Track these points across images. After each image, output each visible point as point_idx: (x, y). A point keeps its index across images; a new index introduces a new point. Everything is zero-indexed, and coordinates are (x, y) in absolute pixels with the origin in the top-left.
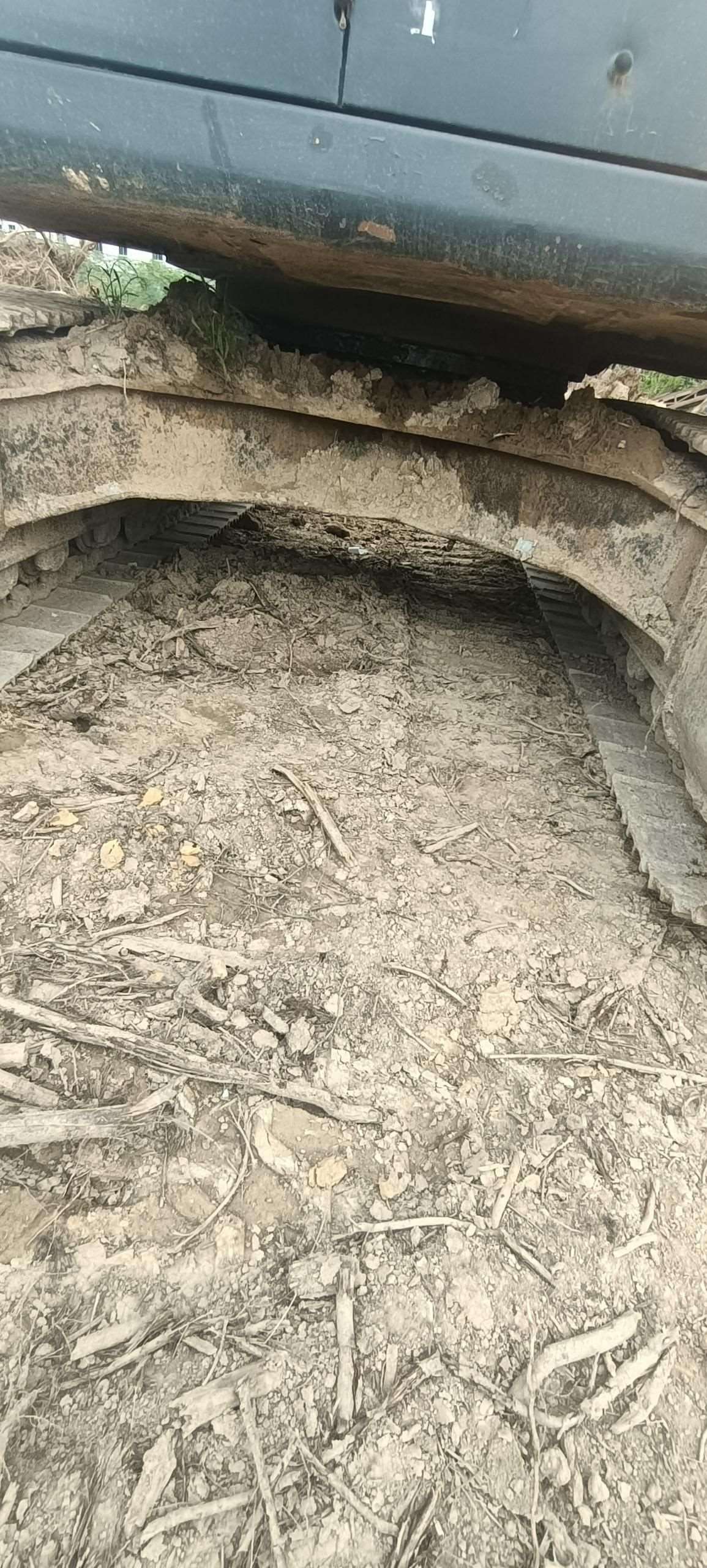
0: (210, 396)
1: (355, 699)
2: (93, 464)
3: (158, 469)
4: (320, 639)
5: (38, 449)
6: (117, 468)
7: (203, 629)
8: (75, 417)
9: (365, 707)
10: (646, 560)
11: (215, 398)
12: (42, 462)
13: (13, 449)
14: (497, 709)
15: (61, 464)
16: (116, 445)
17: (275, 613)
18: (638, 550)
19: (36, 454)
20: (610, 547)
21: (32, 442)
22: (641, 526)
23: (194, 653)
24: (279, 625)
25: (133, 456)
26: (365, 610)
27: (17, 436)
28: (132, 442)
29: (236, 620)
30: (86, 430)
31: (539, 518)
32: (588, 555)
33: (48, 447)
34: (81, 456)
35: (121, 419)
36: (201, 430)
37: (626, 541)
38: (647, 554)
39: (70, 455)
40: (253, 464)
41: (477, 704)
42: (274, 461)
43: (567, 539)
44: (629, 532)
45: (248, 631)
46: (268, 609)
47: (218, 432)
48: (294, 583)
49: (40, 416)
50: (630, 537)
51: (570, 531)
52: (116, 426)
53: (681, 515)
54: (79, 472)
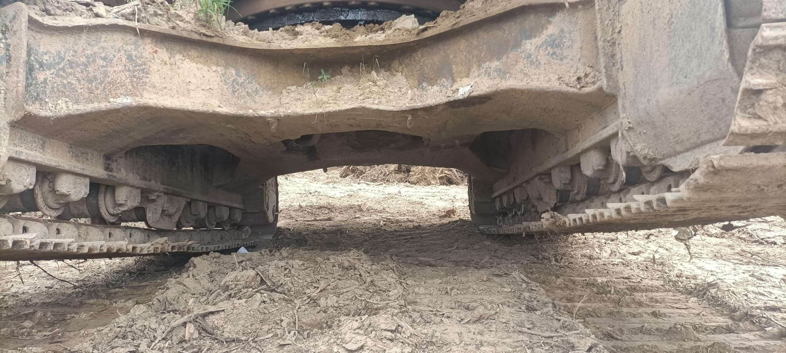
0: (204, 38)
1: (359, 338)
2: (110, 83)
3: (165, 91)
4: (322, 302)
5: (63, 69)
6: (130, 87)
7: (212, 313)
8: (95, 49)
9: (370, 343)
10: (558, 51)
11: (209, 40)
12: (66, 79)
13: (41, 65)
14: (494, 326)
15: (82, 82)
16: (129, 70)
17: (280, 290)
18: (549, 48)
19: (61, 73)
20: (528, 58)
21: (59, 64)
22: (544, 32)
23: (204, 334)
24: (284, 299)
25: (144, 80)
26: (360, 275)
27: (46, 57)
28: (143, 70)
29: (244, 300)
30: (104, 59)
31: (469, 69)
32: (514, 72)
33: (72, 68)
34: (100, 76)
35: (134, 53)
36: (200, 66)
37: (538, 48)
38: (558, 46)
39: (90, 75)
40: (244, 93)
41: (475, 326)
42: (261, 93)
43: (496, 71)
44: (537, 41)
45: (255, 306)
46: (273, 288)
47: (214, 68)
48: (296, 266)
49: (67, 46)
50: (539, 43)
51: (495, 64)
52: (130, 58)
53: (569, 3)
54: (97, 89)
